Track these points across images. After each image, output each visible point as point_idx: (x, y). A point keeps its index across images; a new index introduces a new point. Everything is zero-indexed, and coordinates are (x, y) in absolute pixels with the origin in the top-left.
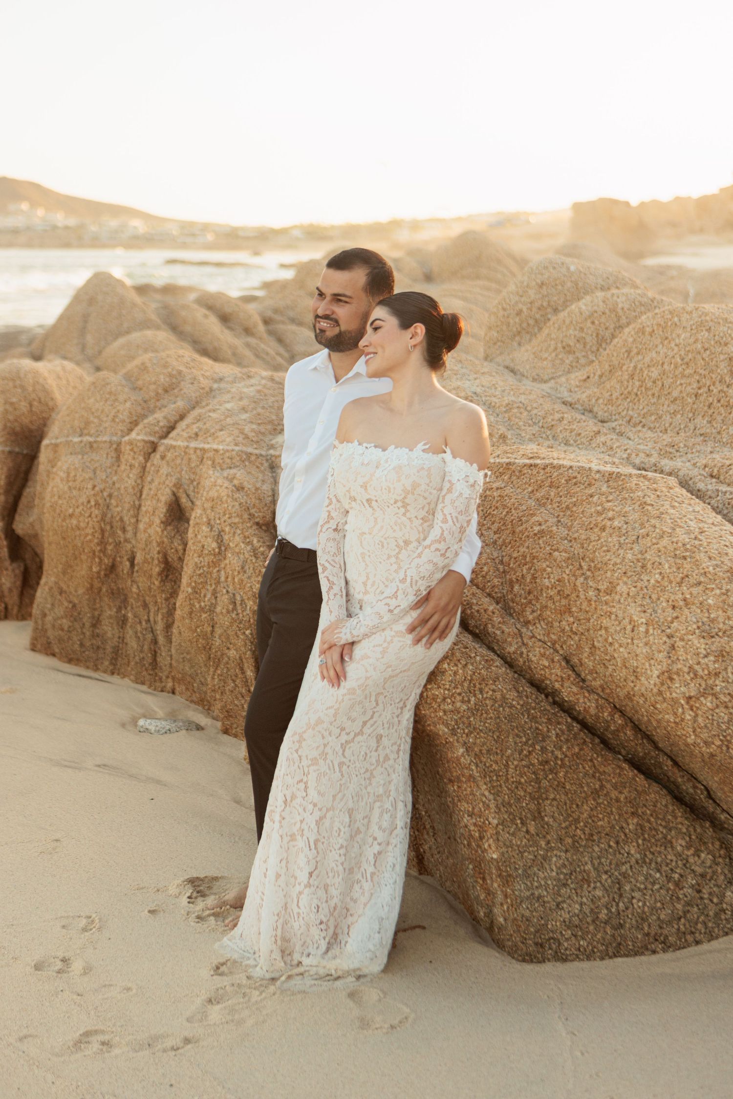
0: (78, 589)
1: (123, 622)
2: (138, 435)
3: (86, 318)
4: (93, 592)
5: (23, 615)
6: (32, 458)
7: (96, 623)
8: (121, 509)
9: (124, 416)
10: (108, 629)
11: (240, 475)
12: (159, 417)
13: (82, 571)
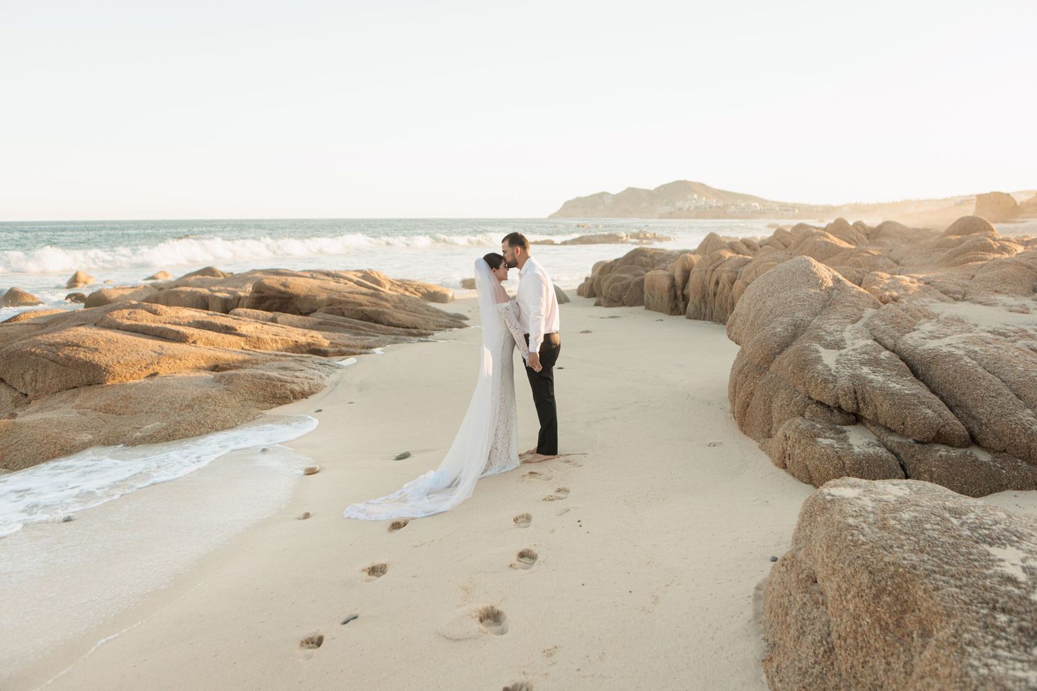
0: (697, 302)
1: (706, 308)
2: (711, 268)
3: (706, 246)
4: (700, 302)
5: (685, 314)
6: (688, 277)
7: (700, 309)
8: (706, 283)
9: (708, 263)
10: (703, 309)
11: (729, 274)
12: (716, 264)
13: (698, 297)
